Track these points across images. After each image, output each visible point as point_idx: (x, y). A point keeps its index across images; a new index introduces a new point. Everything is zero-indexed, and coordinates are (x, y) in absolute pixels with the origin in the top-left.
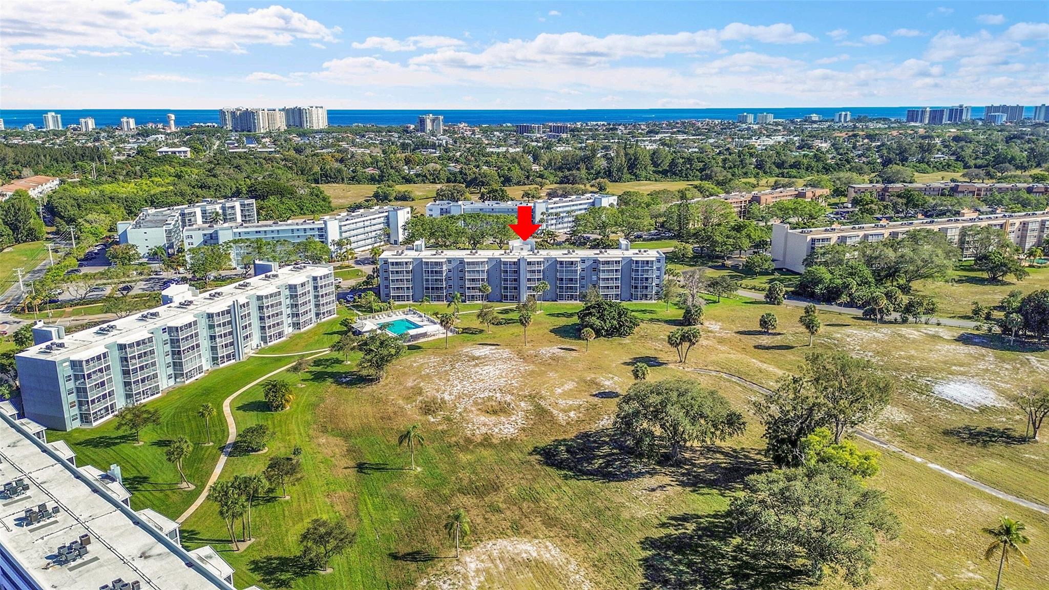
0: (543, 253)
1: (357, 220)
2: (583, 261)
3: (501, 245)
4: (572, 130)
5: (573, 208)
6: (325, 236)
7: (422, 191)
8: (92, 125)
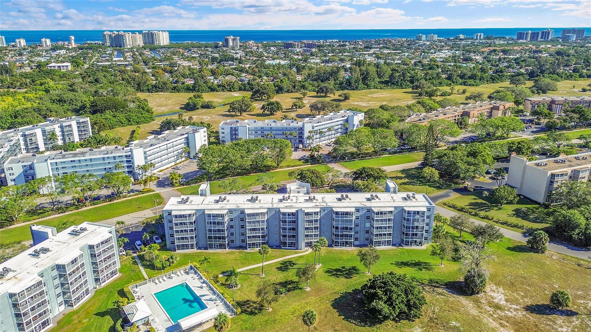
0: (319, 199)
1: (160, 145)
2: (358, 211)
4: (318, 46)
6: (132, 161)
7: (221, 98)
8: (24, 43)
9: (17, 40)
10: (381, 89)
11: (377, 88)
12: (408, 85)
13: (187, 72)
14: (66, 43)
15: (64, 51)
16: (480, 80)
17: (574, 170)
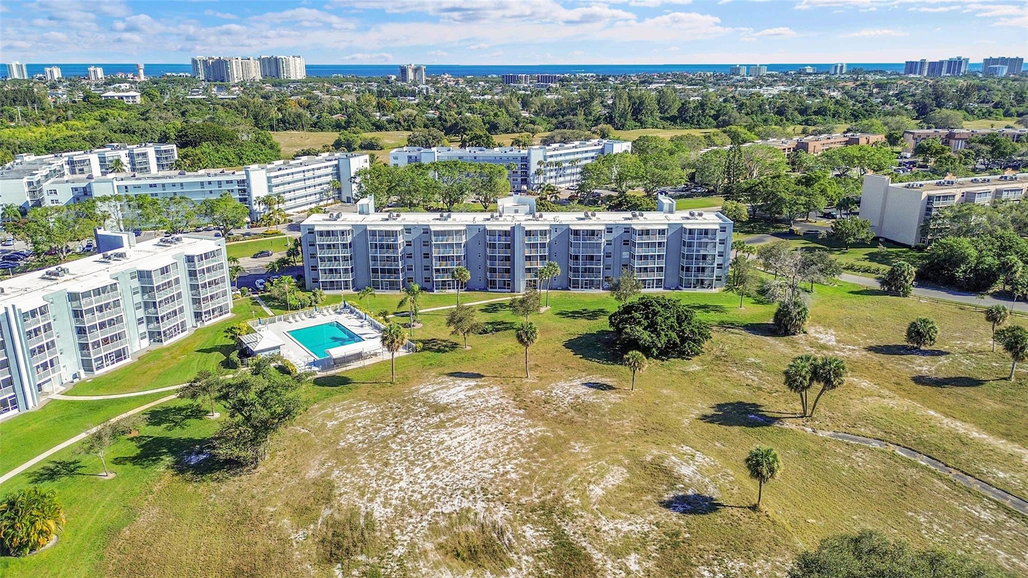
0: (549, 218)
1: (294, 170)
2: (610, 230)
3: (487, 205)
4: (561, 80)
5: (579, 156)
6: (248, 190)
7: (394, 140)
8: (58, 74)
9: (48, 69)
10: (664, 128)
11: (657, 127)
12: (710, 124)
13: (337, 106)
14: (130, 76)
15: (127, 85)
16: (834, 116)
17: (967, 192)
